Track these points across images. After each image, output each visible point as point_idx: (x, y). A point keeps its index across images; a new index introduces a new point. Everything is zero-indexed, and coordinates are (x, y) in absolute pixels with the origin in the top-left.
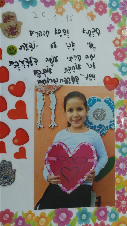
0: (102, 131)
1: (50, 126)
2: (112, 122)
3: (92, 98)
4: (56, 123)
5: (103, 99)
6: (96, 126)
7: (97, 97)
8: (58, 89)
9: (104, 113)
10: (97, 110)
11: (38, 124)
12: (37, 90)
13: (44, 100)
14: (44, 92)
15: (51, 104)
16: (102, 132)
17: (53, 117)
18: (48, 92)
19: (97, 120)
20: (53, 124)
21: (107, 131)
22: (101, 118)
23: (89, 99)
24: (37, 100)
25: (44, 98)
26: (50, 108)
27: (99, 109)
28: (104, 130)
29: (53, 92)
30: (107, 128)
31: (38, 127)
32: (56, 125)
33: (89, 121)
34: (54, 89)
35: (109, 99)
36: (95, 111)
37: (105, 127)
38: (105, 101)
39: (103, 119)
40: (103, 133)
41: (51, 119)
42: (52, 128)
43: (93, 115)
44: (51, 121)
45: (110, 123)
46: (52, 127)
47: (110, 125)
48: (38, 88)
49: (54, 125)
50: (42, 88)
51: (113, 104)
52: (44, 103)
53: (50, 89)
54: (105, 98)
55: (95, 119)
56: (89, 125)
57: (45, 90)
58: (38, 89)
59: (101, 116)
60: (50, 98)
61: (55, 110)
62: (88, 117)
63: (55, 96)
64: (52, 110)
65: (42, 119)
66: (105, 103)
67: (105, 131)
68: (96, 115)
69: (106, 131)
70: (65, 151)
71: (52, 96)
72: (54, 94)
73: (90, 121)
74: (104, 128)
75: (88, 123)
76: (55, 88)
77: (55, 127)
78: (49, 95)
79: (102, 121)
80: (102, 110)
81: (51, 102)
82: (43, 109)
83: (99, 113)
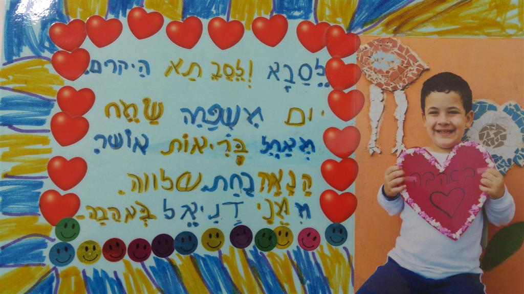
1: (393, 150)
2: (520, 152)
3: (478, 103)
4: (405, 146)
5: (500, 105)
7: (489, 102)
8: (412, 83)
9: (504, 133)
10: (488, 127)
11: (371, 147)
12: (372, 83)
13: (384, 102)
14: (384, 87)
17: (400, 133)
18: (392, 88)
19: (488, 145)
20: (400, 147)
21: (510, 169)
22: (496, 143)
24: (371, 99)
25: (383, 97)
26: (395, 117)
27: (492, 125)
28: (502, 167)
29: (401, 88)
30: (510, 163)
31: (371, 152)
34: (404, 82)
35: (516, 106)
36: (484, 129)
37: (503, 161)
38: (506, 110)
39: (501, 144)
41: (396, 138)
43: (480, 135)
44: (396, 141)
45: (514, 154)
46: (398, 153)
47: (515, 157)
48: (372, 79)
50: (381, 79)
51: (521, 116)
52: (383, 106)
53: (395, 81)
54: (507, 104)
55: (484, 143)
57: (387, 84)
59: (495, 139)
60: (395, 98)
61: (404, 121)
63: (404, 95)
64: (398, 121)
65: (378, 137)
66: (505, 114)
67: (505, 170)
68: (485, 135)
69: (507, 169)
70: (431, 163)
71: (399, 96)
72: (404, 92)
74: (501, 162)
76: (406, 79)
78: (394, 93)
79: (497, 148)
80: (498, 127)
81: (396, 106)
82: (382, 118)
83: (492, 133)
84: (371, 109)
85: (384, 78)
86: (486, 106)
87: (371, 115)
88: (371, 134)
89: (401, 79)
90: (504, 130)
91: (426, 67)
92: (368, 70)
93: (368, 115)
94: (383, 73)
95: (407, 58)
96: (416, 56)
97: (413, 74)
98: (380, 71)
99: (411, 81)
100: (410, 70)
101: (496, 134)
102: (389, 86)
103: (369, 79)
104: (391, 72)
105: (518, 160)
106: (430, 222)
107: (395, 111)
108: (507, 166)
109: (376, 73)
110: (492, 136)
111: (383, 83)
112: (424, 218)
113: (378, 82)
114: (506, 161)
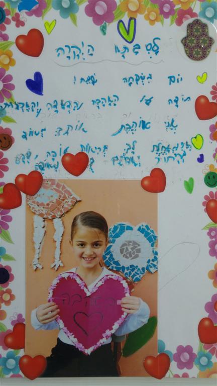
0: (134, 275)
1: (53, 266)
2: (151, 262)
3: (120, 225)
4: (62, 262)
5: (135, 226)
6: (126, 267)
7: (127, 224)
8: (67, 212)
9: (139, 247)
10: (127, 243)
11: (35, 263)
12: (35, 214)
13: (45, 228)
14: (45, 216)
16: (135, 277)
17: (58, 252)
19: (127, 257)
20: (58, 262)
21: (144, 276)
22: (133, 256)
23: (115, 226)
24: (35, 227)
25: (44, 224)
26: (53, 239)
27: (129, 242)
28: (138, 274)
29: (59, 217)
30: (144, 271)
31: (35, 267)
32: (62, 265)
33: (113, 259)
34: (61, 211)
35: (147, 226)
36: (124, 245)
37: (139, 269)
38: (139, 229)
39: (137, 256)
40: (137, 278)
41: (54, 256)
42: (56, 269)
43: (121, 250)
44: (54, 258)
45: (147, 264)
46: (56, 268)
47: (147, 266)
48: (35, 210)
49: (59, 265)
50: (42, 210)
51: (152, 234)
52: (44, 231)
53: (54, 211)
54: (140, 225)
55: (124, 256)
56: (114, 266)
57: (47, 214)
58: (35, 212)
59: (132, 252)
60: (54, 225)
62: (112, 253)
63: (61, 222)
64: (56, 243)
65: (40, 256)
66: (139, 233)
67: (140, 276)
68: (125, 250)
69: (142, 276)
71: (57, 222)
72: (60, 219)
73: (115, 260)
74: (137, 271)
75: (112, 263)
76: (63, 209)
77: (60, 268)
78: (53, 221)
79: (134, 259)
80: (135, 243)
81: (55, 230)
82: (44, 241)
83: (130, 248)
84: (34, 234)
85: (45, 209)
86: (125, 227)
87: (35, 239)
88: (34, 254)
89: (59, 209)
90: (139, 245)
91: (78, 199)
92: (32, 203)
94: (44, 205)
95: (64, 193)
96: (71, 191)
97: (68, 205)
98: (42, 204)
99: (67, 210)
100: (66, 202)
101: (132, 249)
102: (49, 215)
103: (33, 211)
104: (51, 204)
105: (150, 268)
106: (70, 337)
107: (53, 234)
108: (141, 273)
109: (38, 206)
111: (44, 213)
112: (66, 333)
113: (40, 213)
114: (141, 269)
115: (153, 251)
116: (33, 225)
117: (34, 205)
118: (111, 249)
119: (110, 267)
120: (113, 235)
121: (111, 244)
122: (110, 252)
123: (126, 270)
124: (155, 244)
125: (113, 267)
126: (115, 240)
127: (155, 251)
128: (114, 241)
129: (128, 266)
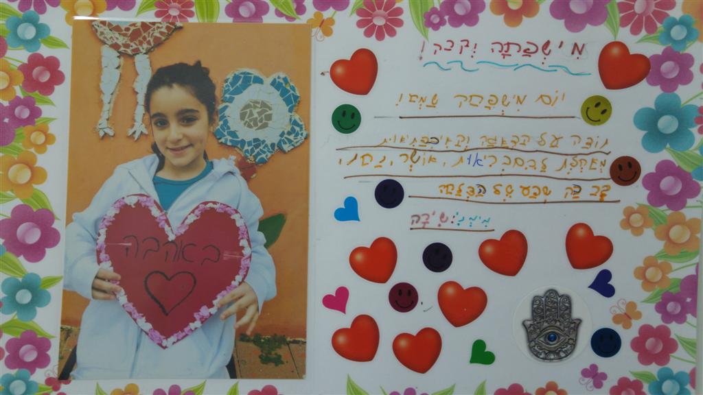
0: (258, 154)
1: (130, 132)
2: (286, 136)
3: (242, 73)
4: (145, 127)
5: (268, 77)
6: (246, 141)
7: (255, 72)
9: (270, 112)
10: (252, 104)
11: (100, 127)
12: (105, 44)
13: (120, 69)
14: (122, 49)
15: (137, 80)
16: (259, 157)
17: (140, 111)
18: (133, 50)
19: (250, 126)
20: (139, 127)
21: (272, 155)
22: (260, 124)
23: (235, 75)
24: (103, 65)
25: (120, 63)
26: (134, 89)
27: (256, 102)
28: (265, 152)
29: (144, 51)
30: (274, 149)
31: (102, 134)
32: (144, 132)
33: (229, 128)
34: (149, 43)
35: (285, 79)
36: (247, 106)
37: (266, 146)
38: (273, 83)
39: (265, 126)
40: (262, 158)
41: (134, 117)
42: (136, 139)
43: (241, 114)
44: (134, 120)
45: (279, 138)
46: (136, 136)
47: (280, 142)
48: (105, 38)
49: (142, 132)
50: (117, 39)
51: (292, 92)
52: (119, 74)
53: (137, 42)
54: (275, 76)
55: (245, 124)
56: (229, 138)
57: (127, 46)
58: (106, 40)
59: (258, 119)
60: (136, 64)
62: (228, 118)
63: (148, 61)
64: (138, 95)
65: (111, 115)
66: (272, 89)
68: (248, 114)
69: (269, 155)
70: (158, 223)
71: (142, 62)
72: (147, 56)
73: (232, 130)
74: (264, 148)
75: (226, 133)
76: (152, 41)
77: (142, 137)
78: (134, 58)
79: (260, 130)
80: (264, 105)
81: (137, 74)
82: (117, 90)
83: (255, 112)
84: (103, 78)
85: (122, 37)
86: (251, 77)
87: (102, 86)
88: (101, 111)
89: (144, 38)
90: (270, 109)
91: (179, 25)
92: (101, 25)
93: (99, 86)
94: (122, 31)
97: (162, 33)
98: (117, 28)
99: (158, 42)
100: (158, 27)
101: (259, 113)
102: (128, 48)
103: (102, 38)
104: (132, 28)
105: (283, 145)
107: (134, 81)
108: (269, 152)
109: (111, 30)
110: (256, 115)
111: (120, 43)
113: (114, 42)
114: (269, 146)
115: (291, 120)
116: (100, 62)
117: (105, 27)
118: (227, 113)
119: (223, 140)
120: (231, 89)
121: (227, 104)
122: (223, 117)
123: (246, 145)
124: (295, 108)
125: (226, 140)
126: (233, 98)
127: (293, 119)
128: (231, 100)
129: (251, 139)
